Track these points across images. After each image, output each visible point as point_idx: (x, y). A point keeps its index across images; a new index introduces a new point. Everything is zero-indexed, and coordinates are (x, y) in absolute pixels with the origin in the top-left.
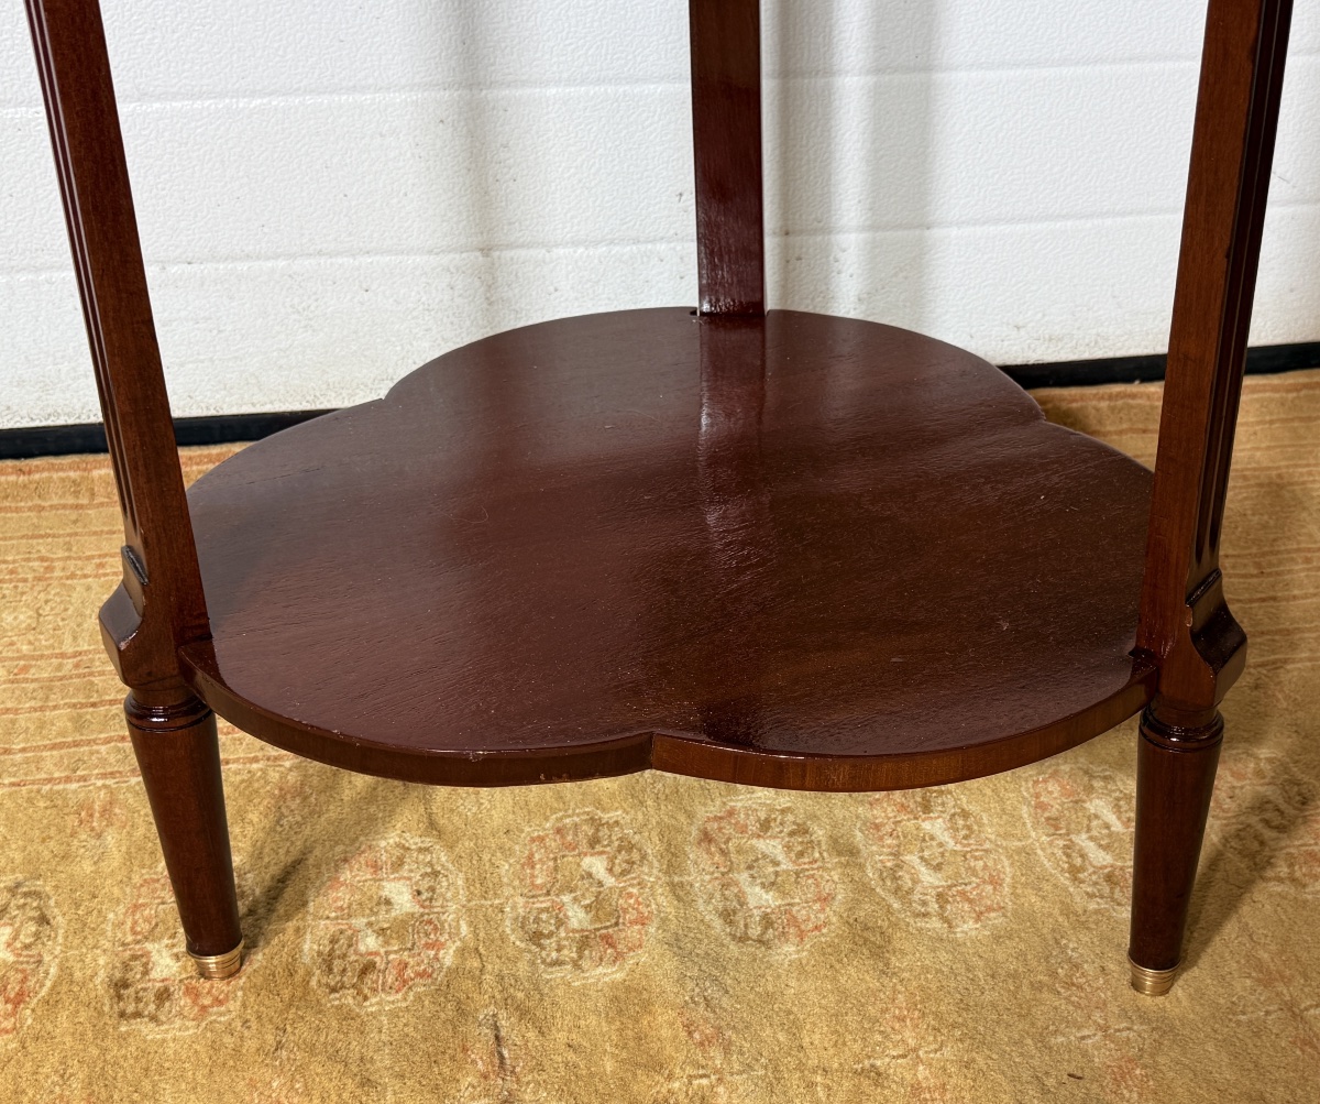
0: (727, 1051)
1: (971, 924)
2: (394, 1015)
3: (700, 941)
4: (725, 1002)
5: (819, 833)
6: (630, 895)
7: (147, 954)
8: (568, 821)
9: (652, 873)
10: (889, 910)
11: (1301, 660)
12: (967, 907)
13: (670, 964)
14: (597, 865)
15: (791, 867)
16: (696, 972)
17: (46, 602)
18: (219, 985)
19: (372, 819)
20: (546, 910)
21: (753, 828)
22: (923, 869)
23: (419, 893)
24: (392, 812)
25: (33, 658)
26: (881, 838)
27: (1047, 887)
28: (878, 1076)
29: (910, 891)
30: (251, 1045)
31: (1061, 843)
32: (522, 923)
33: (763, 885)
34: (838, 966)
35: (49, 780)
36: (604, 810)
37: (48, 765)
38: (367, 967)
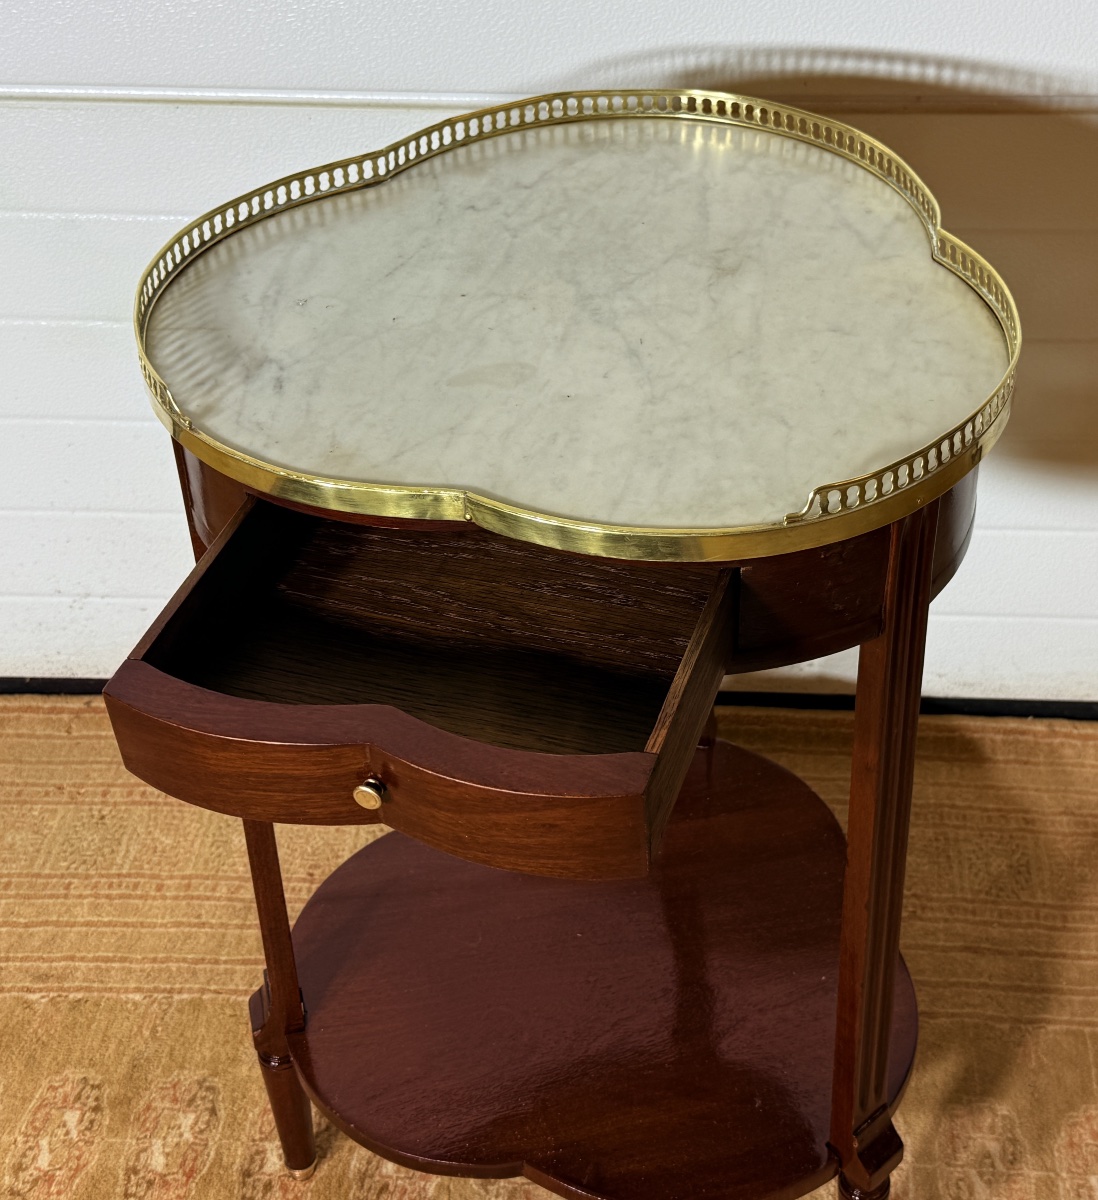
7: (264, 1151)
11: (1061, 1022)
18: (299, 1186)
38: (384, 1188)
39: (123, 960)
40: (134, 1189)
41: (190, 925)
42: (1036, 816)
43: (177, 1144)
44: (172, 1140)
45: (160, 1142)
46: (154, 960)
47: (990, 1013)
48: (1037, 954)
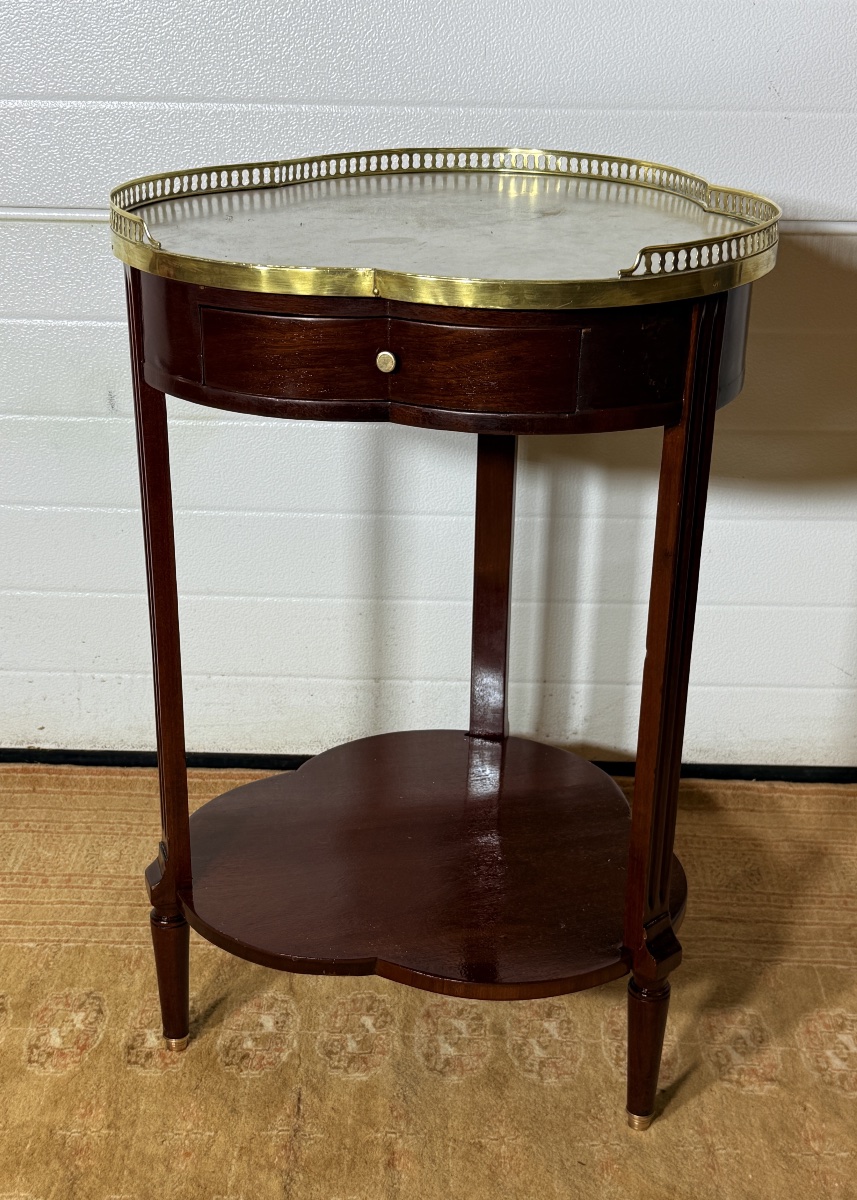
0: (408, 1123)
1: (553, 1079)
2: (253, 1081)
3: (410, 1067)
4: (414, 1099)
5: (488, 1020)
6: (381, 1039)
7: (145, 1034)
8: (359, 996)
9: (394, 1030)
10: (512, 1066)
11: (793, 961)
12: (554, 1070)
13: (391, 1076)
14: (368, 1021)
15: (468, 1036)
16: (403, 1082)
17: (126, 847)
18: (175, 1054)
19: (263, 982)
20: (338, 1041)
21: (454, 1012)
22: (537, 1048)
23: (277, 1023)
24: (274, 979)
25: (115, 877)
26: (520, 1028)
27: (600, 1066)
28: (481, 1147)
29: (527, 1058)
30: (185, 1084)
31: (616, 1044)
32: (324, 1045)
33: (450, 1043)
34: (476, 1090)
35: (113, 942)
36: (379, 993)
37: (114, 934)
38: (245, 1056)
39: (16, 923)
40: (36, 1057)
41: (72, 903)
42: (763, 843)
43: (72, 1031)
44: (66, 1029)
45: (56, 1030)
46: (44, 924)
47: (734, 955)
48: (771, 922)
